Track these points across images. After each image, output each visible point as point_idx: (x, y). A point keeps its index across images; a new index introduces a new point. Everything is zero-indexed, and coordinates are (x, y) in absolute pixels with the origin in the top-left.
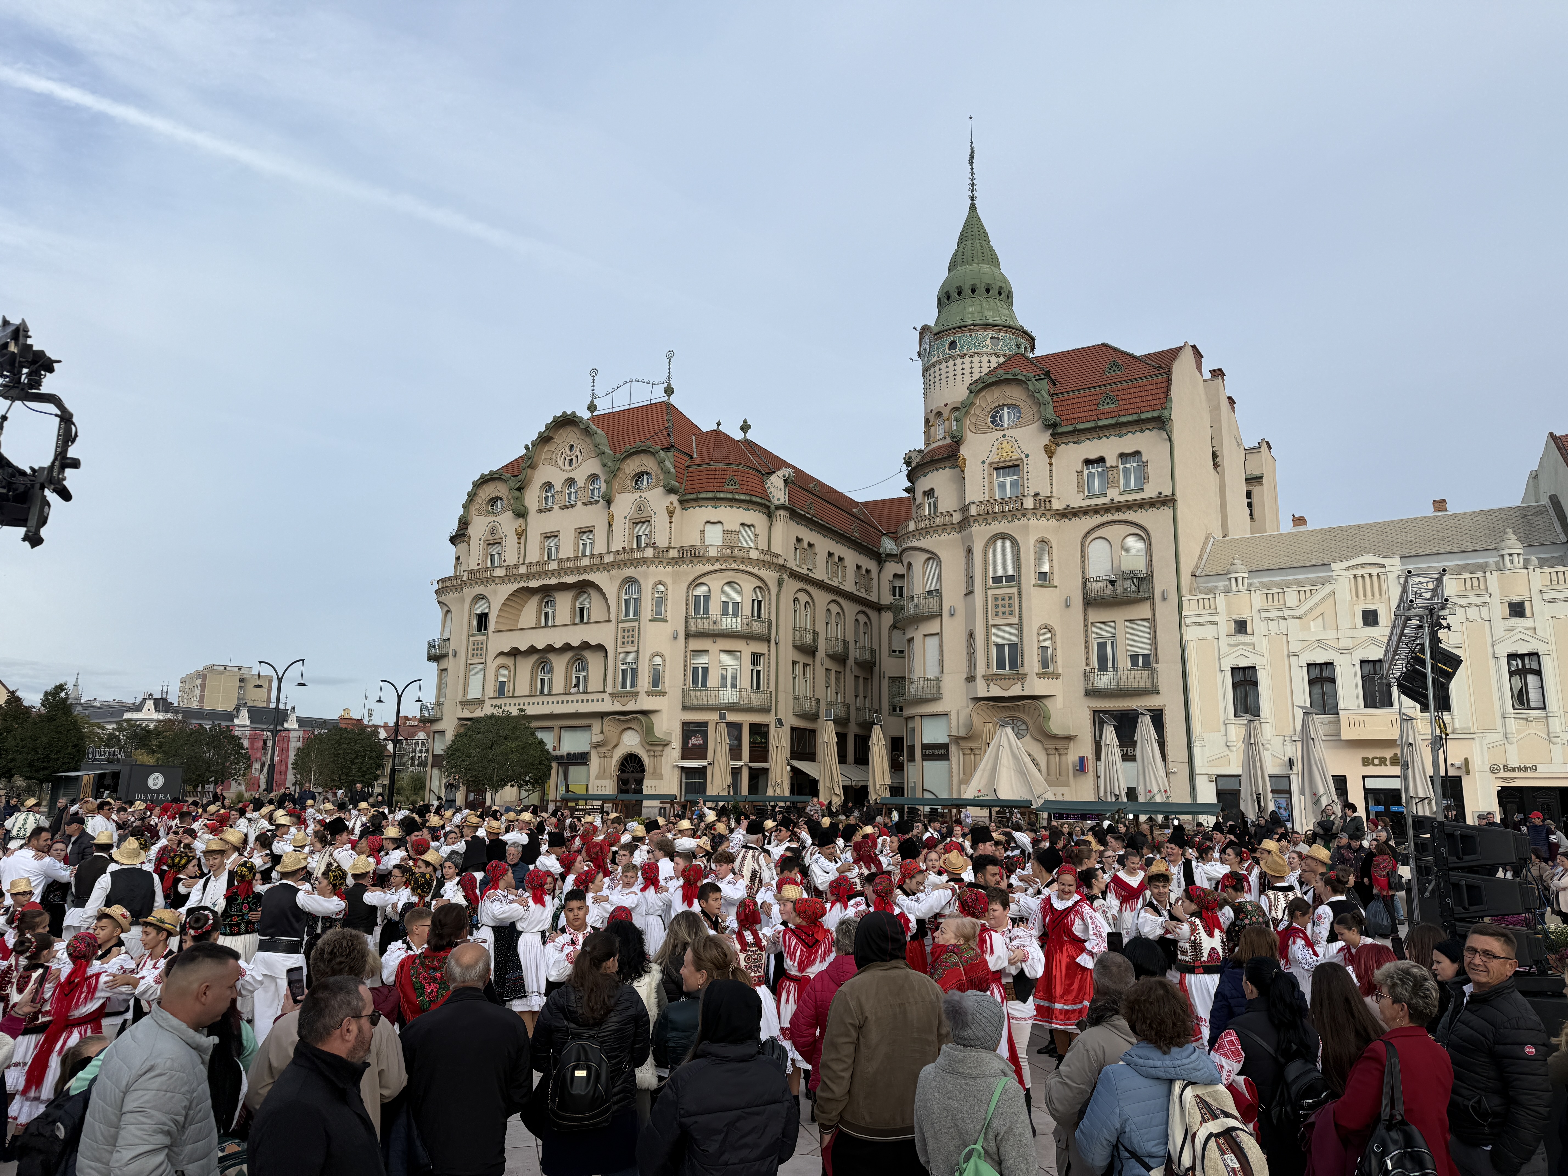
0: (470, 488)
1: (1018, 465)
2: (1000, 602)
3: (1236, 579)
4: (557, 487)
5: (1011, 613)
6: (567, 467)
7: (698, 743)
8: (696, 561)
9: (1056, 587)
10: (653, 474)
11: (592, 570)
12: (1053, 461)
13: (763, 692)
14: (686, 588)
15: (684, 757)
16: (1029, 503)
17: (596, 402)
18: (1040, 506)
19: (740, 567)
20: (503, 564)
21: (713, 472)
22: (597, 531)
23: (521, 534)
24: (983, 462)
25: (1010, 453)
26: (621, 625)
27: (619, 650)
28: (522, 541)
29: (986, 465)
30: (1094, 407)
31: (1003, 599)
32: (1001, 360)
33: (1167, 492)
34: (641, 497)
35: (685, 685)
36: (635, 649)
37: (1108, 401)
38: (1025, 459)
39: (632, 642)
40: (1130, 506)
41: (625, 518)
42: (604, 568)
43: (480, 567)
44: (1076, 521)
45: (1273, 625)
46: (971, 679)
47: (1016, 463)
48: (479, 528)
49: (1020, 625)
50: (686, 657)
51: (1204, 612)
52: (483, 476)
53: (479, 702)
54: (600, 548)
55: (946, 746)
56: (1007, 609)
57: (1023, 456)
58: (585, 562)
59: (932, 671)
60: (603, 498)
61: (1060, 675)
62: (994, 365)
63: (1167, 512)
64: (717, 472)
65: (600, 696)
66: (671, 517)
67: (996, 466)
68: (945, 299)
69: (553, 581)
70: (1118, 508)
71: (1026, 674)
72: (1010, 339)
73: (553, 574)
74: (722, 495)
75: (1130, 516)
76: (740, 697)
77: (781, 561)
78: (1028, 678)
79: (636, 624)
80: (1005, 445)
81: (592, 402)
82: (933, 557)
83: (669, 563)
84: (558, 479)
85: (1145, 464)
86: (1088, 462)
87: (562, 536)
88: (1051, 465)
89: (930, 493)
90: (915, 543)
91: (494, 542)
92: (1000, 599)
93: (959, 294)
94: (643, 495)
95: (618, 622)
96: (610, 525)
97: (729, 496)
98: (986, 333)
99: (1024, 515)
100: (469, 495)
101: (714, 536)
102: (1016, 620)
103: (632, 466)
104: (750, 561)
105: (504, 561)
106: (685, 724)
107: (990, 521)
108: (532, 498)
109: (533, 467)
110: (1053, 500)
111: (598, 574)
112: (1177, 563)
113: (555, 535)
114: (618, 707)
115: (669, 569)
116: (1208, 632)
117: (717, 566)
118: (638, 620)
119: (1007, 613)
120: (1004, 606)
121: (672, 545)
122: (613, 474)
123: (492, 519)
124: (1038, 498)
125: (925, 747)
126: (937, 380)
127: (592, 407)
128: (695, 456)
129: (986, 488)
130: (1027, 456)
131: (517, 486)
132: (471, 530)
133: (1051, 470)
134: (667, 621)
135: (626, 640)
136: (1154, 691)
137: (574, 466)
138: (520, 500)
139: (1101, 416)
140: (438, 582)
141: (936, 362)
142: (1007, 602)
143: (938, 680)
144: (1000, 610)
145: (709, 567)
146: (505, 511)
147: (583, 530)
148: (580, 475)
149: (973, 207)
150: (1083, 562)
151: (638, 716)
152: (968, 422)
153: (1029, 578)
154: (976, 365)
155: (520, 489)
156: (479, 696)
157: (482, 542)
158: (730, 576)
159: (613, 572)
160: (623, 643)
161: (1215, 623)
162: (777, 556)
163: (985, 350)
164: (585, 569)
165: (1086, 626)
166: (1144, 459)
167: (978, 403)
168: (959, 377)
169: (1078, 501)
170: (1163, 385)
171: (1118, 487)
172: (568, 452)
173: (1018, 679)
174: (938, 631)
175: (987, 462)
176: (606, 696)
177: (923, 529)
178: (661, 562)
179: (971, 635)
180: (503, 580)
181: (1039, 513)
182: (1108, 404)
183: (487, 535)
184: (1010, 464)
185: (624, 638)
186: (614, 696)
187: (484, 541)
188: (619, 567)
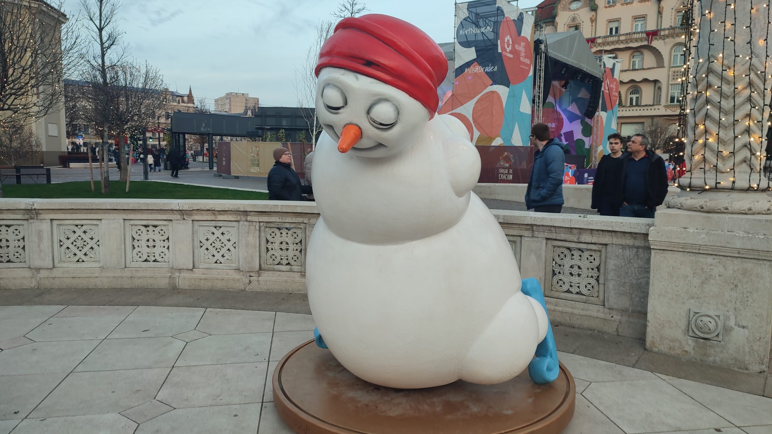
22: (649, 18)
23: (593, 21)
26: (672, 69)
27: (670, 83)
28: (594, 24)
41: (672, 9)
42: (660, 38)
48: (565, 17)
65: (656, 107)
69: (622, 46)
73: (622, 42)
87: (622, 21)
91: (574, 25)
95: (670, 67)
96: (660, 13)
111: (655, 42)
113: (618, 20)
114: (669, 112)
123: (573, 13)
132: (558, 19)
135: (676, 77)
138: (593, 1)
146: (582, 7)
147: (637, 17)
157: (566, 26)
159: (667, 40)
160: (674, 79)
176: (661, 107)
183: (569, 22)
185: (674, 76)
186: (666, 107)
187: (568, 25)
188: (673, 37)
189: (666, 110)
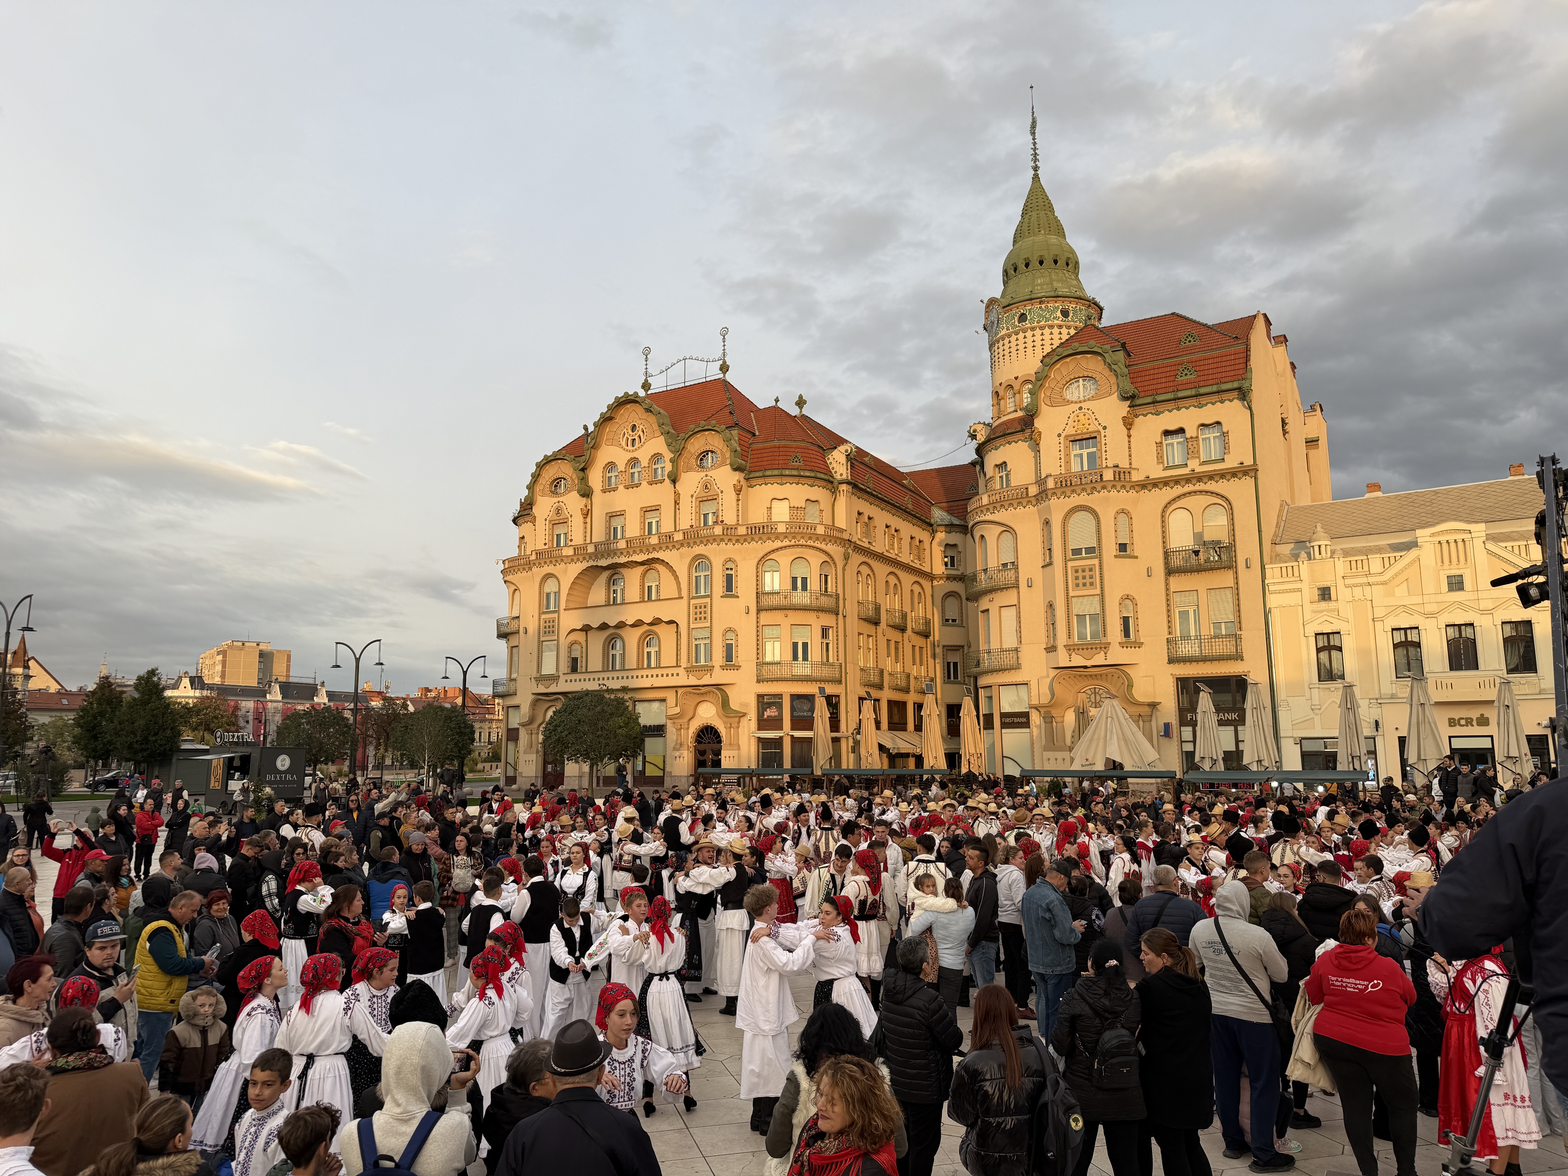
0: (533, 469)
1: (1095, 437)
2: (1080, 574)
3: (1320, 546)
4: (621, 467)
5: (1092, 584)
6: (630, 448)
7: (773, 714)
8: (764, 538)
9: (1137, 557)
10: (719, 452)
11: (661, 548)
12: (1132, 432)
13: (833, 664)
14: (755, 564)
15: (760, 728)
16: (1108, 475)
17: (650, 380)
18: (1120, 478)
19: (808, 543)
20: (570, 543)
21: (777, 450)
22: (663, 509)
23: (587, 513)
24: (1059, 435)
25: (1087, 426)
26: (693, 602)
27: (692, 626)
28: (588, 520)
29: (1062, 438)
30: (1172, 378)
31: (1084, 571)
32: (1073, 332)
33: (1249, 462)
34: (706, 476)
35: (758, 659)
36: (708, 624)
37: (1186, 372)
38: (1102, 431)
39: (705, 618)
40: (1211, 477)
41: (692, 496)
42: (674, 546)
43: (547, 547)
44: (1156, 492)
45: (1358, 591)
46: (1051, 649)
47: (1093, 435)
48: (544, 507)
49: (1102, 595)
51: (1287, 580)
52: (546, 457)
53: (554, 678)
54: (667, 527)
55: (1026, 715)
56: (1088, 580)
57: (1100, 428)
58: (654, 540)
59: (1010, 642)
60: (669, 477)
61: (1142, 643)
62: (1065, 337)
63: (1249, 482)
64: (781, 449)
65: (675, 671)
66: (738, 494)
67: (1072, 439)
68: (1010, 272)
69: (622, 559)
70: (1200, 478)
71: (1109, 643)
72: (1081, 310)
73: (622, 553)
74: (787, 472)
75: (1211, 486)
76: (812, 669)
77: (846, 536)
78: (1111, 648)
79: (708, 600)
80: (1081, 417)
81: (646, 381)
82: (1009, 529)
83: (737, 541)
84: (620, 457)
85: (1225, 434)
86: (1167, 433)
87: (627, 514)
88: (1129, 436)
89: (1002, 466)
90: (989, 517)
91: (559, 519)
92: (1080, 571)
93: (1027, 265)
94: (709, 473)
95: (690, 599)
96: (676, 503)
97: (795, 473)
98: (1057, 305)
99: (1104, 488)
100: (533, 476)
101: (781, 513)
102: (1098, 591)
103: (696, 445)
104: (818, 537)
105: (571, 540)
106: (760, 697)
107: (1068, 494)
108: (595, 478)
109: (595, 447)
110: (1133, 473)
111: (668, 552)
112: (1260, 531)
113: (621, 514)
114: (693, 681)
115: (738, 546)
116: (1294, 598)
117: (786, 543)
118: (710, 596)
119: (1088, 584)
120: (1084, 578)
121: (740, 523)
122: (678, 453)
123: (556, 500)
124: (1117, 470)
125: (1003, 715)
126: (1006, 352)
127: (646, 386)
128: (757, 434)
129: (1062, 461)
130: (1105, 428)
131: (581, 467)
132: (535, 510)
133: (1129, 442)
134: (738, 597)
135: (698, 616)
136: (1238, 657)
137: (637, 446)
138: (584, 480)
139: (1180, 387)
140: (504, 562)
141: (1006, 335)
142: (1087, 573)
143: (1016, 650)
144: (1081, 581)
145: (778, 544)
146: (570, 492)
147: (648, 509)
148: (644, 455)
149: (1036, 178)
150: (1163, 532)
151: (713, 689)
152: (1043, 395)
153: (1110, 549)
154: (1047, 337)
155: (583, 470)
156: (553, 672)
157: (547, 522)
158: (798, 552)
159: (682, 550)
160: (696, 619)
161: (1300, 590)
162: (841, 531)
163: (1056, 322)
164: (654, 548)
165: (1167, 595)
166: (1225, 430)
167: (1052, 376)
168: (1030, 350)
169: (1157, 472)
170: (1241, 355)
171: (1199, 457)
172: (631, 432)
173: (1101, 648)
174: (1016, 602)
175: (1063, 435)
176: (681, 671)
177: (997, 502)
178: (730, 540)
179: (1051, 606)
180: (571, 560)
181: (1119, 485)
182: (1186, 375)
183: (552, 515)
184: (1087, 436)
185: (696, 614)
186: (688, 670)
187: (550, 521)
188: (689, 545)
189: (688, 677)
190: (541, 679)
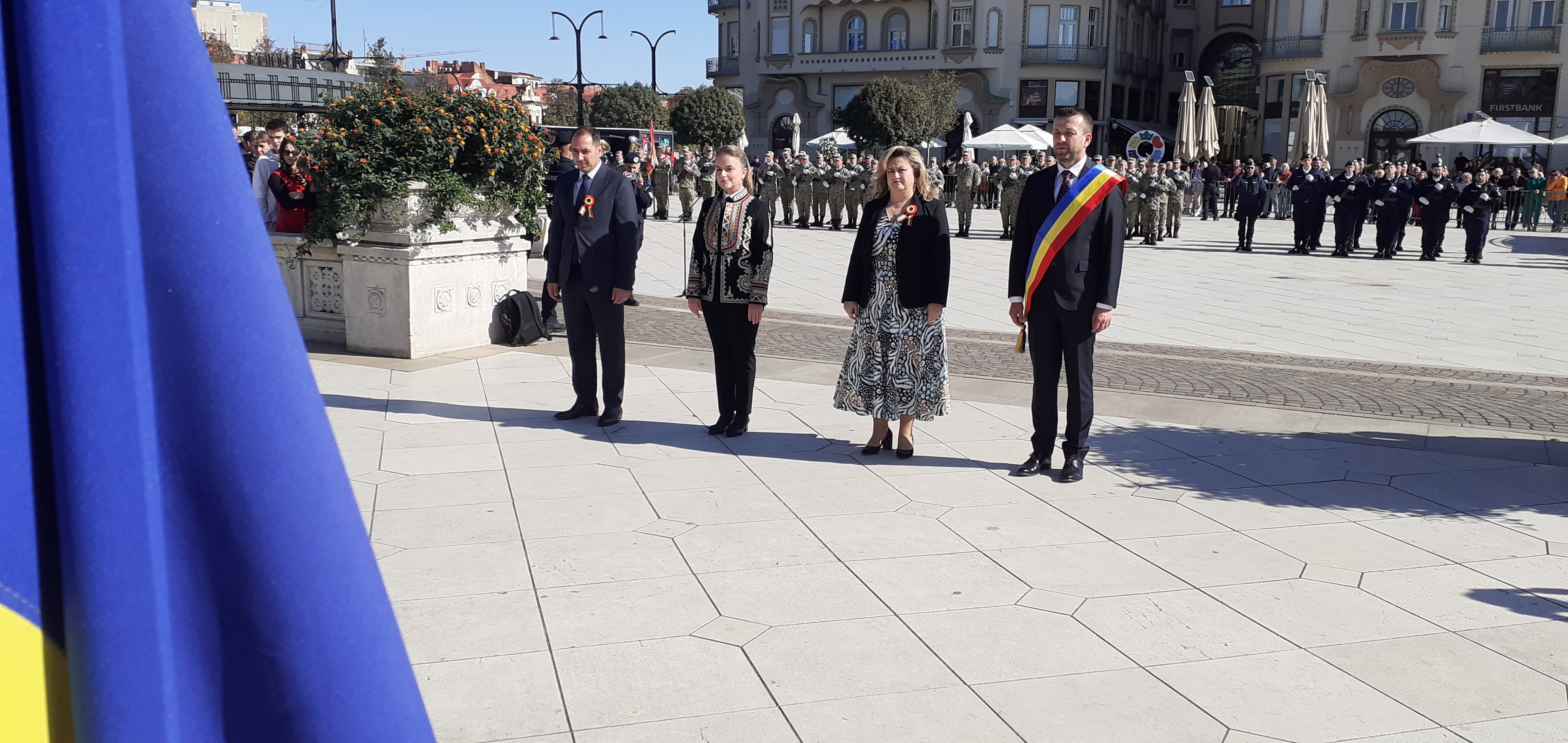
7: (1036, 101)
13: (1096, 48)
15: (1022, 114)
27: (952, 4)
35: (1023, 42)
36: (971, 3)
46: (1360, 38)
50: (1025, 12)
53: (787, 58)
59: (1312, 29)
61: (1457, 33)
65: (930, 53)
71: (1424, 33)
76: (1078, 54)
78: (1426, 38)
106: (1023, 82)
114: (951, 64)
136: (1553, 47)
143: (1318, 38)
151: (976, 74)
156: (785, 51)
173: (1415, 38)
176: (937, 53)
186: (946, 53)
189: (946, 59)
190: (773, 59)
